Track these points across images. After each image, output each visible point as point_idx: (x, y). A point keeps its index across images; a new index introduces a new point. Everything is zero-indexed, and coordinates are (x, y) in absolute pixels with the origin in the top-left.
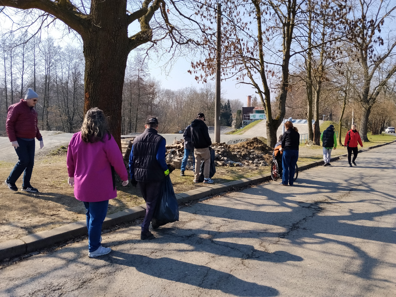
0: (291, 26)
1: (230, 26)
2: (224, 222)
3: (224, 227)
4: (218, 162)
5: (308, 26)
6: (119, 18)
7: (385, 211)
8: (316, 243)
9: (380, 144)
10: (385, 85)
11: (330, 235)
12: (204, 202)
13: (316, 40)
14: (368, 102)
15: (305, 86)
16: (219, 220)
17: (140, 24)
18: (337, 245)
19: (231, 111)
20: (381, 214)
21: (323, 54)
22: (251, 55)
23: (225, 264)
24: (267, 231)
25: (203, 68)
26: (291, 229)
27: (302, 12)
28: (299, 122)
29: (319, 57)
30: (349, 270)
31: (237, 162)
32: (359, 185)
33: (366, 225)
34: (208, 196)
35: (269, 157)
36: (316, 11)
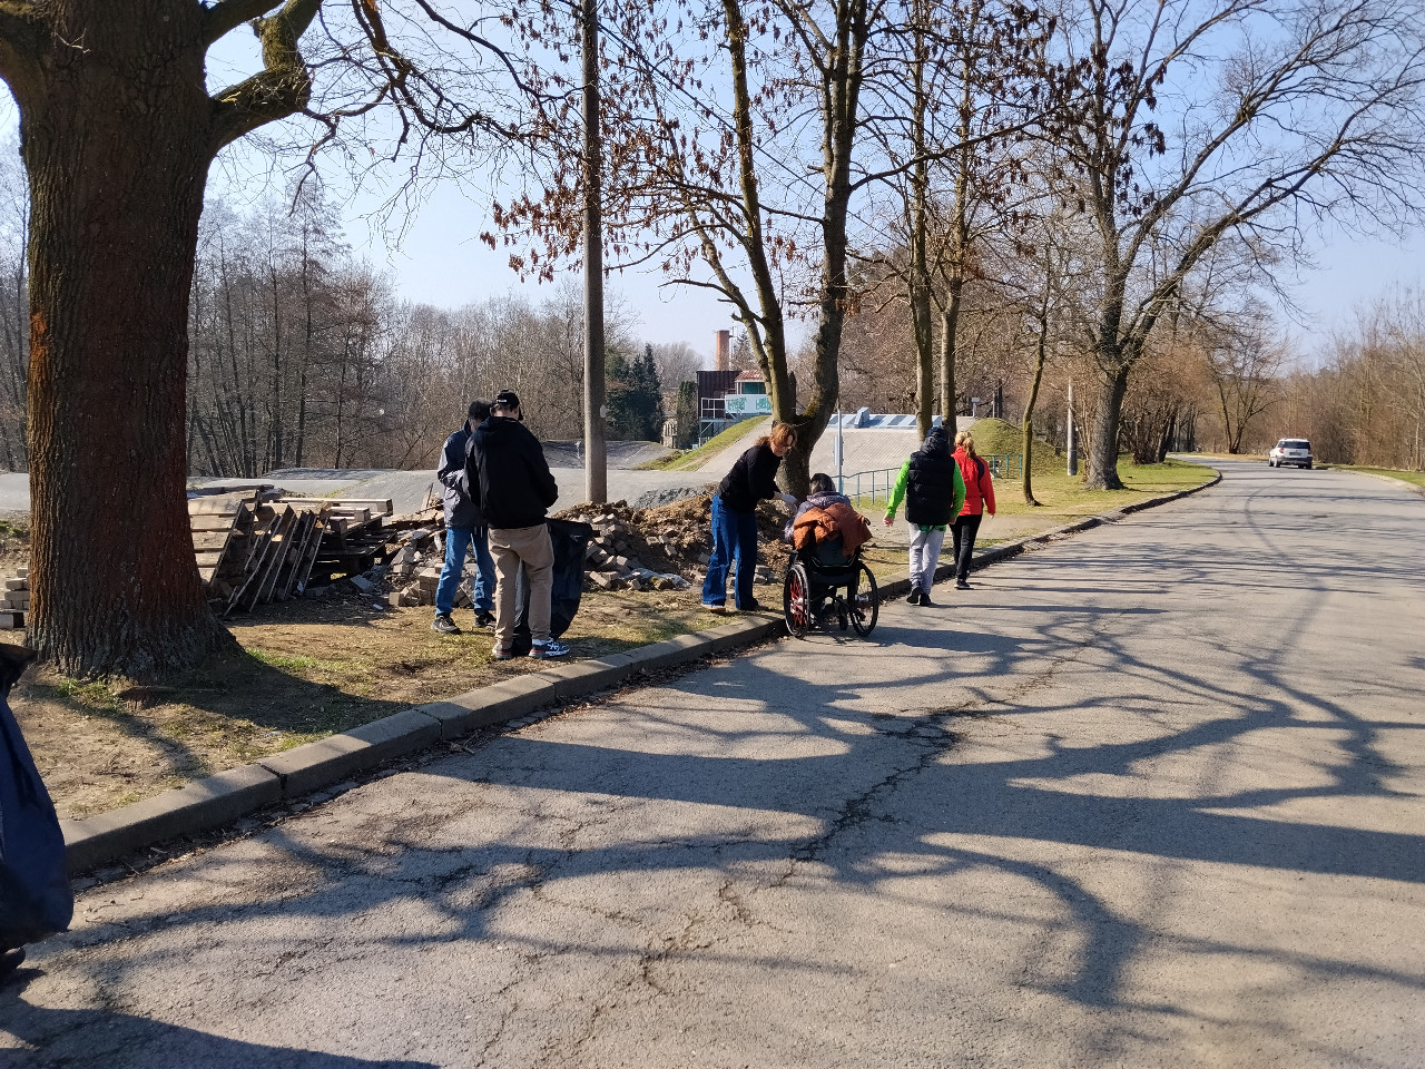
0: (849, 81)
1: (629, 71)
2: (594, 809)
3: (590, 829)
4: (594, 575)
5: (912, 82)
6: (166, 19)
7: (1170, 738)
8: (925, 873)
9: (1159, 497)
10: (1175, 295)
11: (976, 837)
12: (527, 733)
13: (939, 132)
14: (1118, 351)
15: (906, 296)
16: (575, 803)
17: (260, 46)
18: (1000, 875)
19: (658, 384)
20: (1154, 748)
21: (964, 183)
22: (709, 179)
23: (576, 983)
24: (752, 838)
25: (537, 227)
26: (841, 821)
27: (889, 30)
28: (894, 422)
29: (953, 198)
30: (1040, 976)
31: (664, 572)
32: (1085, 645)
33: (1103, 794)
34: (545, 707)
35: (781, 551)
36: (936, 31)
